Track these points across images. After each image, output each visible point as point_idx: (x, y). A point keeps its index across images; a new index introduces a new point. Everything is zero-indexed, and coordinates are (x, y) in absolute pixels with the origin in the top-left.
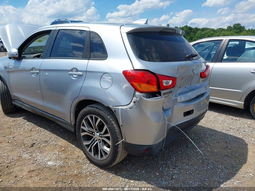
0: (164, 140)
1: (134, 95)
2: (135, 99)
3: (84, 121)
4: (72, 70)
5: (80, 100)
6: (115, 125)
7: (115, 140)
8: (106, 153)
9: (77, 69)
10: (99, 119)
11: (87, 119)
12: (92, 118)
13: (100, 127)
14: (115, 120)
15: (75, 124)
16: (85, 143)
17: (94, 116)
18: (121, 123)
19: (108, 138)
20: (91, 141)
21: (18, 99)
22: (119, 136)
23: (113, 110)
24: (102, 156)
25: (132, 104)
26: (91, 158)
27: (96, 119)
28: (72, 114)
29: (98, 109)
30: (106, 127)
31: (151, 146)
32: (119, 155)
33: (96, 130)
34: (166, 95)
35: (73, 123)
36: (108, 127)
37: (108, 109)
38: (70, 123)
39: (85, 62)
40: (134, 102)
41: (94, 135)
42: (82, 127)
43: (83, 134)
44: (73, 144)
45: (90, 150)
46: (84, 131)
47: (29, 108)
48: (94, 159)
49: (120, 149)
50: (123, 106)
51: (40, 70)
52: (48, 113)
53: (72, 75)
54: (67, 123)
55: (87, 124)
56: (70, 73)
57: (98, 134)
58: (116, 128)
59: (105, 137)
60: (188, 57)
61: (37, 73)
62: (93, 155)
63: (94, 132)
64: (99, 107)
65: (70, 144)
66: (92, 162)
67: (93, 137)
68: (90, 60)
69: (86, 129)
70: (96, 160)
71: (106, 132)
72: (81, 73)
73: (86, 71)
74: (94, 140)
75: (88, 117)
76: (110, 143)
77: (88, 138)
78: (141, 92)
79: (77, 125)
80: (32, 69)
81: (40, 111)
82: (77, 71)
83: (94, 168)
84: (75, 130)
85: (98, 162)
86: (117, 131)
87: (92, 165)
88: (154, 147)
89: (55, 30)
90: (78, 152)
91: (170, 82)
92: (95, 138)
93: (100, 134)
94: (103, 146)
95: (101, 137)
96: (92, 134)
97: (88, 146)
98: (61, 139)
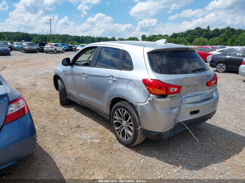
0: (171, 130)
1: (149, 96)
2: (149, 99)
3: (116, 112)
4: (109, 77)
5: (114, 97)
6: (136, 116)
7: (136, 127)
8: (130, 136)
9: (113, 76)
10: (126, 112)
11: (118, 111)
12: (121, 110)
13: (126, 117)
14: (136, 113)
15: (110, 115)
16: (116, 128)
17: (122, 109)
18: (140, 115)
19: (131, 125)
20: (120, 127)
21: (71, 95)
22: (139, 124)
23: (135, 106)
24: (127, 138)
25: (147, 102)
26: (120, 139)
27: (124, 111)
28: (108, 107)
29: (125, 104)
30: (130, 117)
31: (161, 133)
32: (138, 137)
33: (124, 119)
34: (172, 98)
35: (109, 114)
36: (131, 117)
37: (132, 105)
38: (107, 113)
39: (118, 71)
40: (149, 101)
41: (122, 123)
42: (115, 117)
43: (115, 122)
44: (108, 129)
45: (119, 133)
46: (116, 119)
47: (78, 101)
48: (122, 140)
49: (139, 133)
50: (142, 103)
51: (88, 75)
52: (92, 106)
53: (110, 80)
54: (104, 114)
55: (118, 115)
56: (108, 78)
57: (125, 122)
58: (137, 118)
59: (129, 124)
60: (194, 70)
61: (86, 77)
62: (121, 137)
63: (122, 121)
64: (126, 103)
65: (106, 129)
66: (120, 142)
67: (121, 124)
68: (122, 71)
69: (117, 118)
70: (123, 140)
71: (130, 121)
72: (115, 79)
73: (119, 78)
74: (122, 126)
75: (119, 109)
76: (132, 128)
77: (118, 124)
78: (154, 94)
79: (111, 115)
80: (83, 74)
81: (87, 104)
82: (113, 77)
83: (121, 146)
84: (110, 119)
85: (124, 142)
86: (137, 120)
87: (120, 144)
88: (163, 134)
89: (99, 47)
90: (111, 135)
91: (176, 89)
92: (123, 125)
93: (126, 122)
94: (128, 131)
95: (127, 124)
96: (121, 122)
97: (118, 130)
98: (100, 125)
